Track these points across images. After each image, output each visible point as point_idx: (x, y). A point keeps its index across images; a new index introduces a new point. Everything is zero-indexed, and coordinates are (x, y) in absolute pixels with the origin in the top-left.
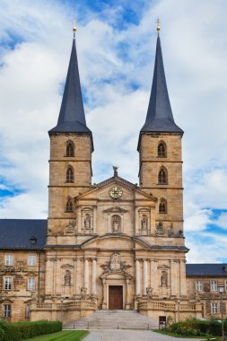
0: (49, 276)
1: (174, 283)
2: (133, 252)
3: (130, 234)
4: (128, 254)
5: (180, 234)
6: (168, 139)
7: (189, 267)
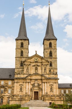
0: (15, 88)
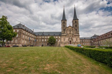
0: (62, 39)
1: (78, 40)
2: (73, 36)
5: (79, 33)
6: (77, 20)
7: (80, 38)
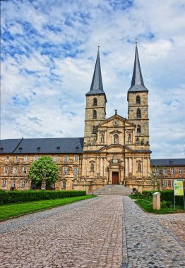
0: (84, 166)
1: (144, 170)
2: (124, 153)
3: (123, 144)
4: (121, 155)
5: (147, 144)
6: (141, 95)
